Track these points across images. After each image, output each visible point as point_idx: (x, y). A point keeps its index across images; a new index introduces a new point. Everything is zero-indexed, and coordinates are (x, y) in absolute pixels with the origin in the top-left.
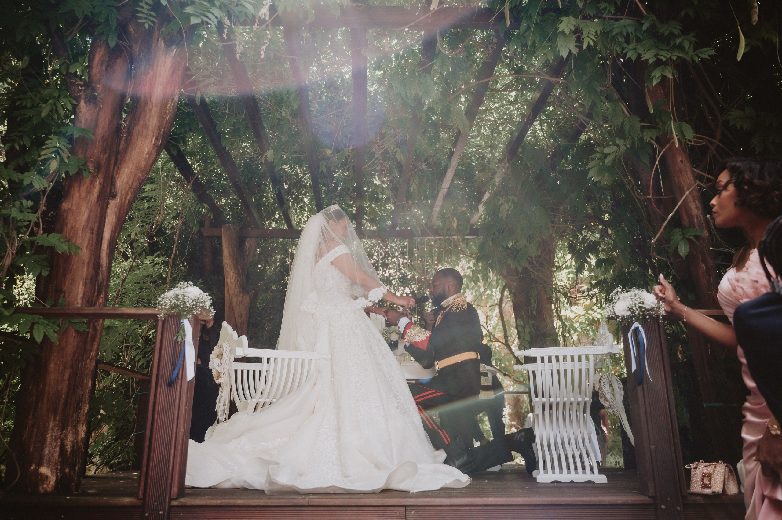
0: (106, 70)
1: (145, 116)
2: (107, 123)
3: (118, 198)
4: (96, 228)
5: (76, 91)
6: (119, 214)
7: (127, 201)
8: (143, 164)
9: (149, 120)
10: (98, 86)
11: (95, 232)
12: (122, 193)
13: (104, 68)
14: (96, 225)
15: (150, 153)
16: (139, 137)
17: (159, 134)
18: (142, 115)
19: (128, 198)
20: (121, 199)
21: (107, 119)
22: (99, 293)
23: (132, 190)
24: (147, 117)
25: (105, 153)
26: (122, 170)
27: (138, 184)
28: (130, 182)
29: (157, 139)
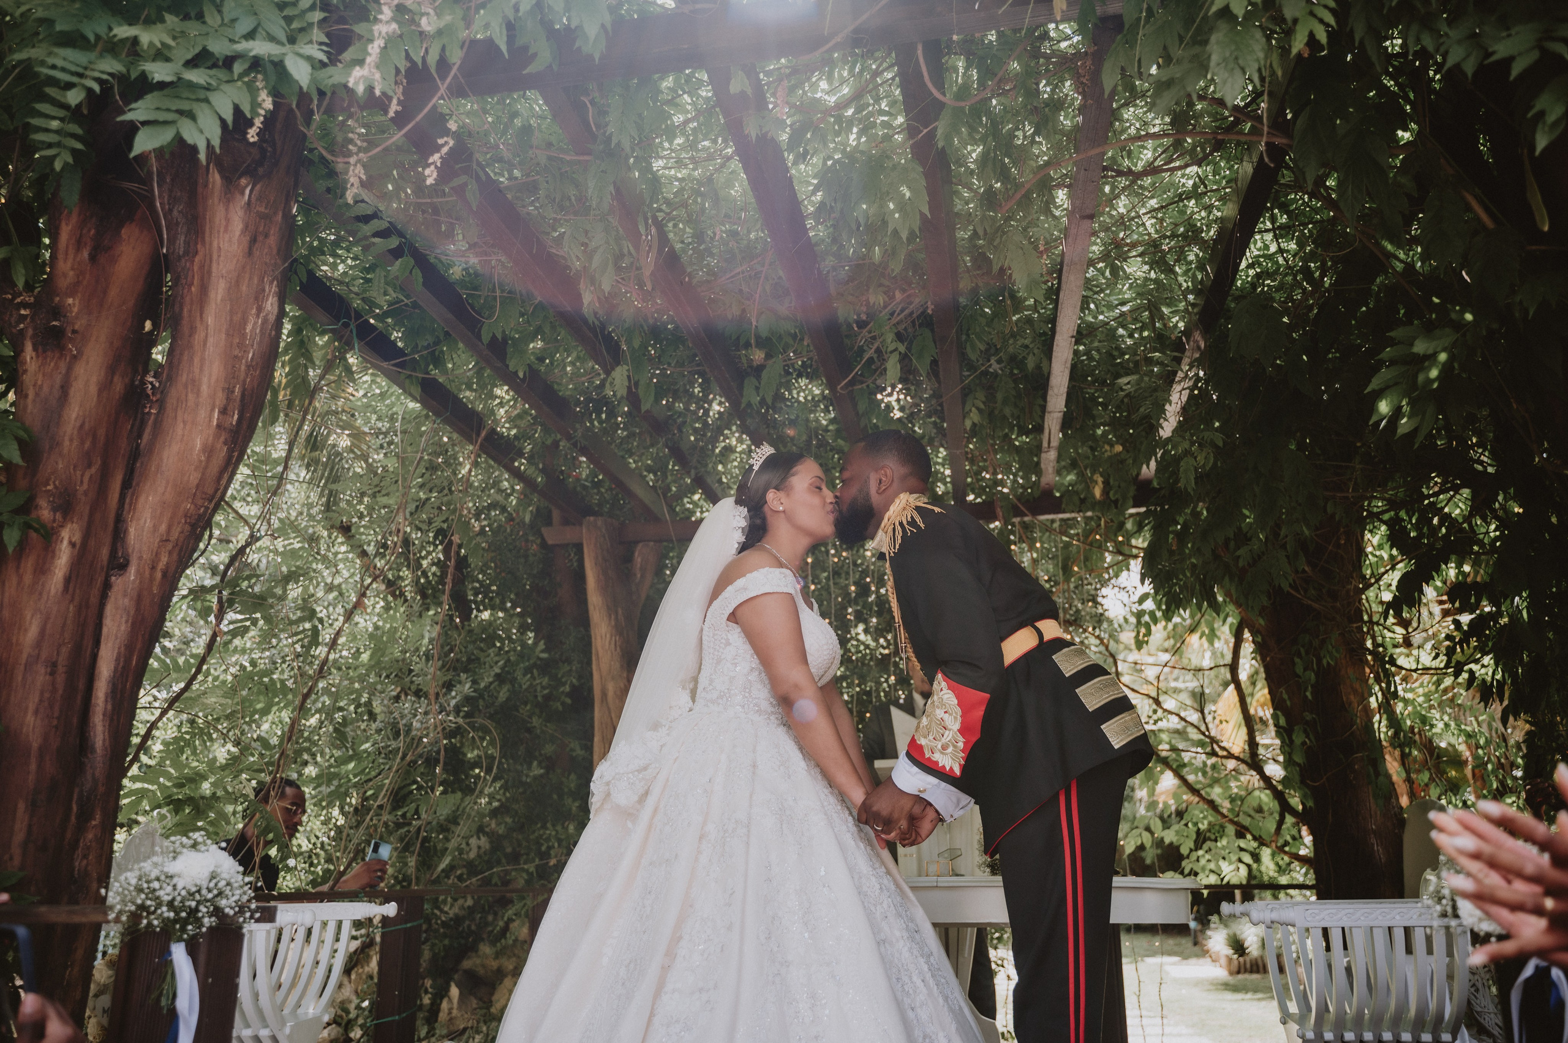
0: (93, 258)
1: (191, 360)
2: (93, 389)
3: (132, 570)
4: (62, 660)
5: (13, 320)
6: (138, 609)
7: (159, 575)
8: (194, 478)
9: (201, 370)
10: (70, 301)
11: (61, 669)
12: (140, 558)
13: (86, 254)
14: (65, 651)
15: (209, 451)
16: (180, 413)
17: (228, 399)
18: (185, 358)
19: (161, 565)
20: (139, 573)
21: (94, 379)
22: (85, 817)
23: (170, 546)
24: (196, 360)
25: (89, 466)
26: (142, 499)
27: (187, 528)
28: (163, 528)
29: (224, 412)
